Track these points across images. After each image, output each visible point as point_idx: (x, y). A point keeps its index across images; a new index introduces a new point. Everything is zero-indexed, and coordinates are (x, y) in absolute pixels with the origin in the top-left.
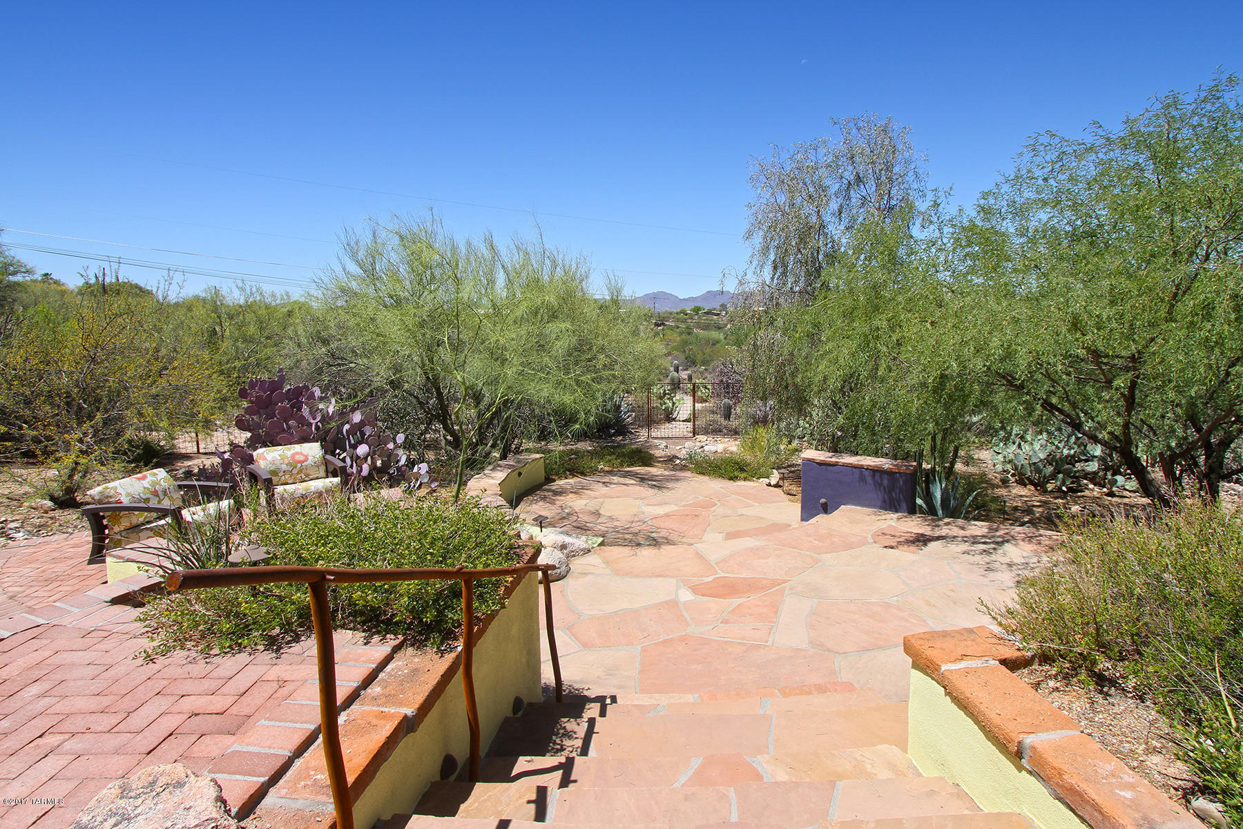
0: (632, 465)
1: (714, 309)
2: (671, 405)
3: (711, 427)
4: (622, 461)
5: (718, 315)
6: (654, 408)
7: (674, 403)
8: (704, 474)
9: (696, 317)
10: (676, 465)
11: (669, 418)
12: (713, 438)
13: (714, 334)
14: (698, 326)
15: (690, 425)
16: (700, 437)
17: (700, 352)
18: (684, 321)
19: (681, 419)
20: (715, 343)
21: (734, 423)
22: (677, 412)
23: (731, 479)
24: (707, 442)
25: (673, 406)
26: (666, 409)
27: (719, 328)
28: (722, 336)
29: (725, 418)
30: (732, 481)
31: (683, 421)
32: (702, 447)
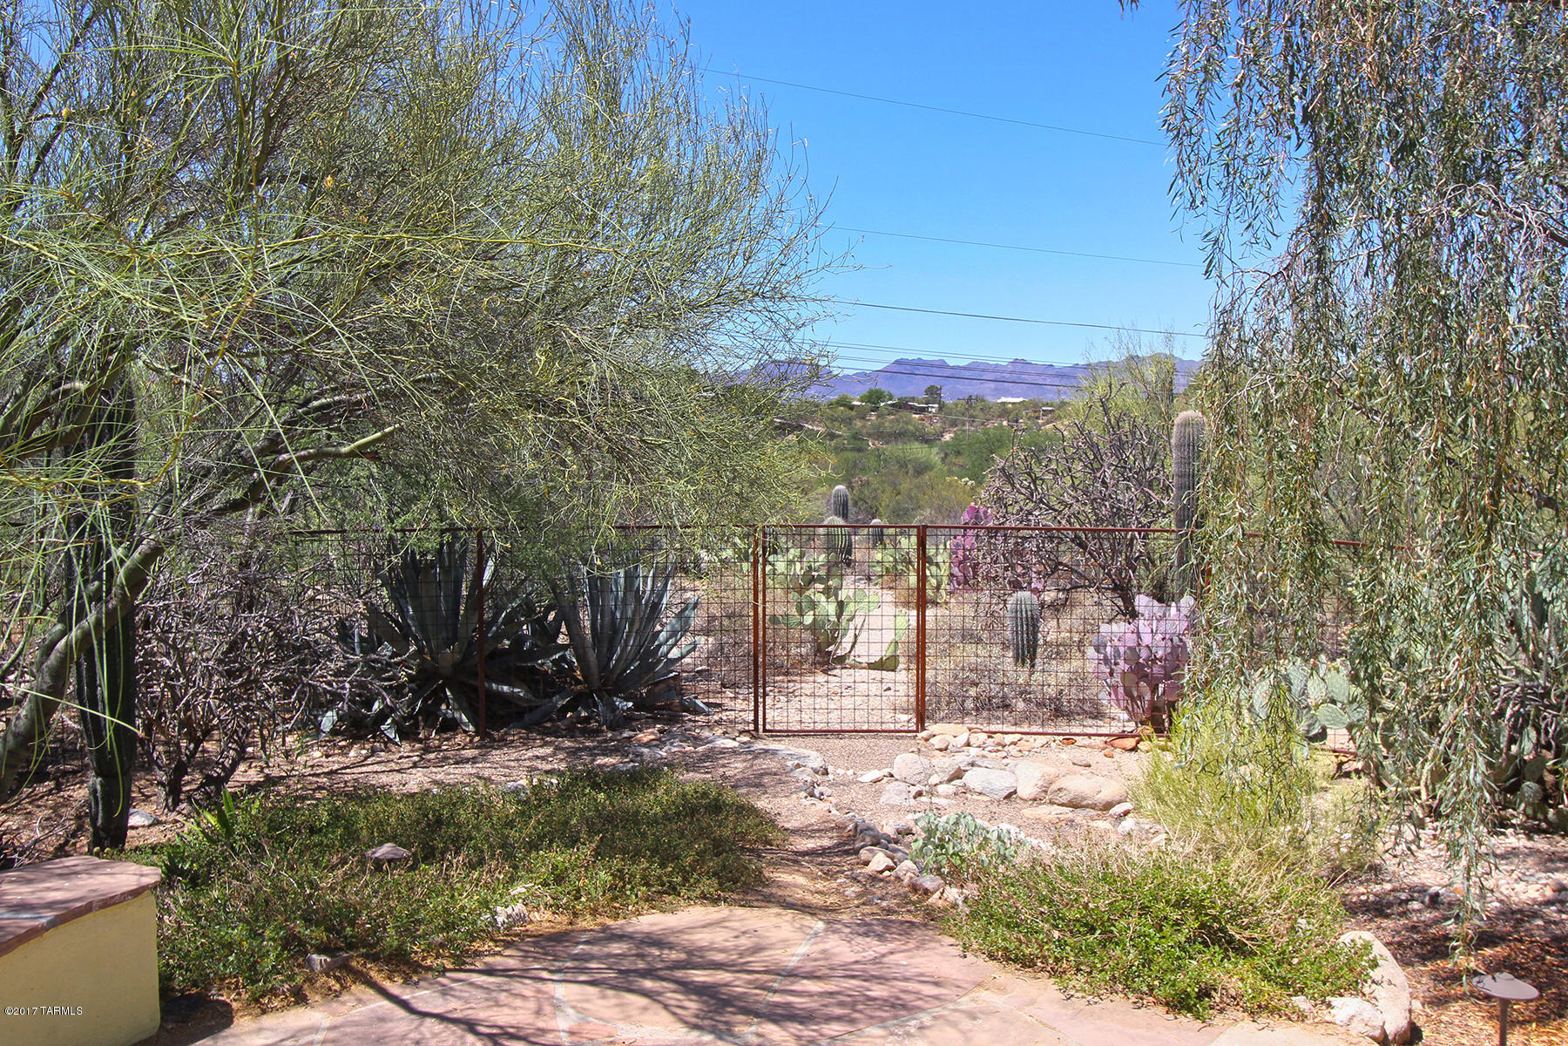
0: (664, 892)
1: (913, 399)
2: (832, 609)
3: (973, 692)
4: (619, 875)
5: (922, 410)
6: (774, 619)
7: (841, 606)
8: (1026, 963)
9: (873, 417)
10: (873, 879)
11: (825, 658)
12: (991, 734)
13: (917, 450)
14: (879, 435)
15: (902, 680)
16: (943, 731)
17: (889, 489)
18: (848, 421)
19: (864, 660)
20: (922, 469)
21: (1052, 677)
22: (851, 634)
23: (1180, 1004)
24: (973, 751)
25: (839, 615)
26: (814, 628)
27: (926, 440)
28: (934, 455)
29: (1020, 658)
30: (1186, 1020)
31: (871, 666)
32: (958, 774)
